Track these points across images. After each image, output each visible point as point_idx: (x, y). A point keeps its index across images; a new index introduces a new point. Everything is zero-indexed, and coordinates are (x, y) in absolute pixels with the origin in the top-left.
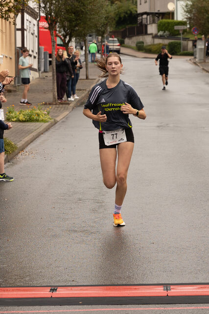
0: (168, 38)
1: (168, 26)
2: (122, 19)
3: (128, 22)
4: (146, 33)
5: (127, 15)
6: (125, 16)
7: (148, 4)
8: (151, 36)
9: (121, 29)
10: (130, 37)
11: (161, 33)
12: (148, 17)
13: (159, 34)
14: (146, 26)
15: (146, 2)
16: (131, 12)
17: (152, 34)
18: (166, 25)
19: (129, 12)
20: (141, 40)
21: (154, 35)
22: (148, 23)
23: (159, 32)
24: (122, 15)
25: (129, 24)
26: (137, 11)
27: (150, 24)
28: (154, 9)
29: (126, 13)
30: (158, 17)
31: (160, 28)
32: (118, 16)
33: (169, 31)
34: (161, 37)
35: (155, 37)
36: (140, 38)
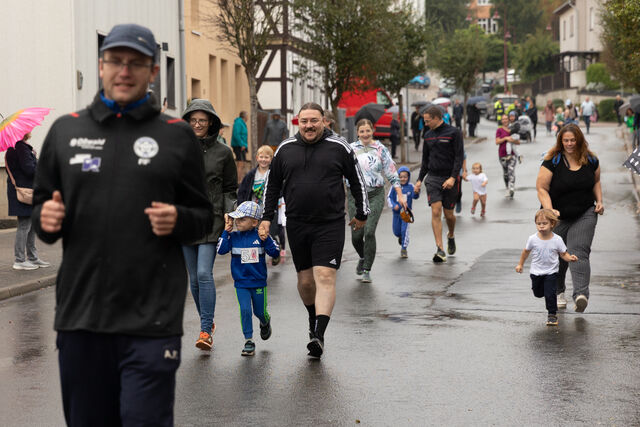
0: (602, 93)
1: (603, 73)
2: (536, 64)
3: (546, 69)
4: (568, 87)
5: (543, 58)
6: (540, 58)
7: (574, 38)
8: (575, 91)
9: (533, 79)
10: (544, 93)
11: (591, 85)
12: (572, 59)
13: (588, 88)
14: (568, 74)
15: (572, 36)
16: (550, 53)
17: (576, 88)
18: (600, 72)
19: (547, 53)
20: (560, 97)
21: (580, 89)
22: (572, 69)
23: (588, 83)
24: (536, 58)
25: (546, 72)
26: (558, 50)
27: (575, 71)
28: (585, 46)
29: (543, 54)
30: (591, 61)
31: (590, 77)
32: (529, 59)
33: (604, 82)
34: (592, 92)
35: (583, 91)
36: (559, 95)
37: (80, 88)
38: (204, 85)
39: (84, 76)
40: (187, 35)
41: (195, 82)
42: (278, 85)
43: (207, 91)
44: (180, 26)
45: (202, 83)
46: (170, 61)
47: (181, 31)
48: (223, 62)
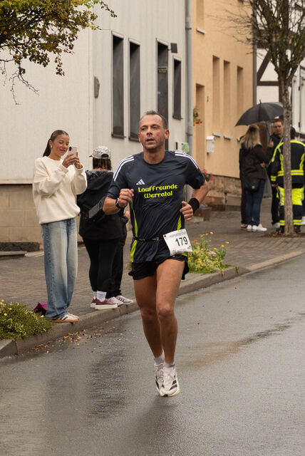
37: (96, 96)
38: (208, 92)
39: (100, 82)
40: (193, 33)
41: (199, 88)
42: (276, 89)
43: (211, 99)
44: (187, 23)
45: (205, 88)
46: (177, 63)
47: (187, 29)
48: (226, 63)
